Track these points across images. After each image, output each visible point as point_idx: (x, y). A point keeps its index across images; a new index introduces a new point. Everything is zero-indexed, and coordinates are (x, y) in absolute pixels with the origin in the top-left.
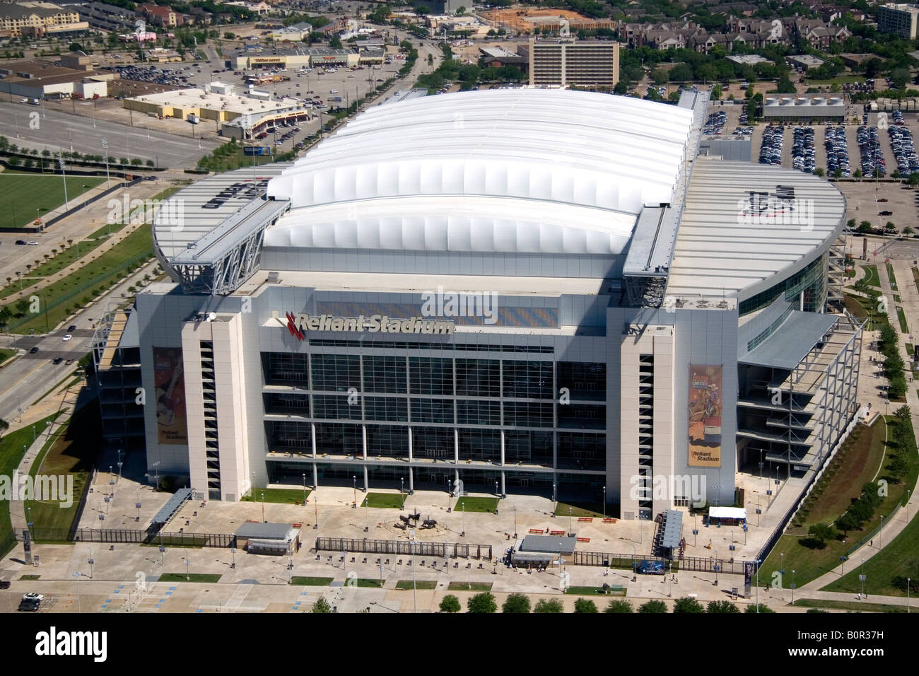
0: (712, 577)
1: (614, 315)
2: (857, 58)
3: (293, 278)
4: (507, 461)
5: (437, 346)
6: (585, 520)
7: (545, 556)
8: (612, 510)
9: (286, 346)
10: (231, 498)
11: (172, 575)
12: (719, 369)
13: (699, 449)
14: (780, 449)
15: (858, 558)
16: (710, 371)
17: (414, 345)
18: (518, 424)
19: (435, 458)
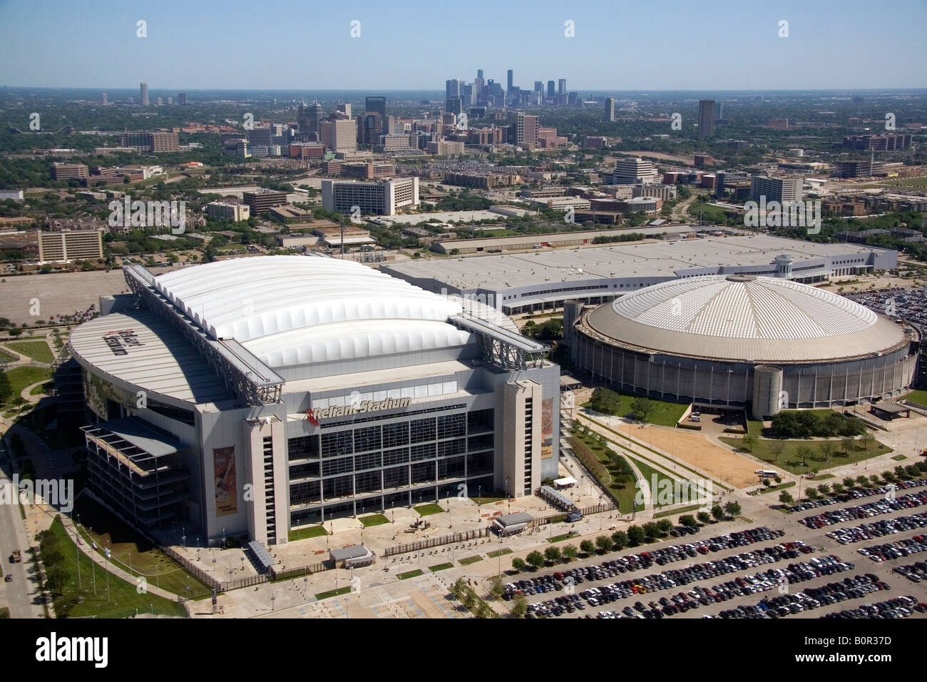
4: (440, 479)
5: (399, 415)
6: (500, 503)
7: (517, 526)
9: (305, 432)
10: (284, 541)
11: (322, 594)
13: (543, 449)
16: (547, 402)
17: (385, 417)
18: (446, 455)
19: (397, 486)
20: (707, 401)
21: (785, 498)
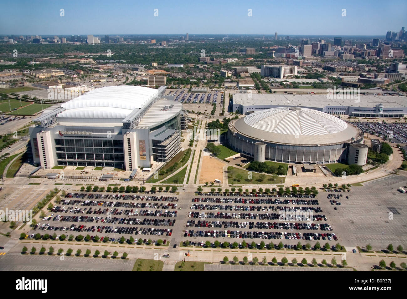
0: (138, 181)
1: (124, 130)
2: (214, 80)
3: (63, 124)
4: (105, 160)
5: (89, 137)
7: (106, 178)
8: (124, 169)
9: (59, 137)
10: (49, 168)
11: (31, 183)
12: (144, 141)
13: (142, 157)
14: (161, 156)
15: (169, 177)
16: (143, 141)
17: (85, 137)
18: (107, 153)
19: (91, 159)
20: (245, 153)
21: (213, 190)
